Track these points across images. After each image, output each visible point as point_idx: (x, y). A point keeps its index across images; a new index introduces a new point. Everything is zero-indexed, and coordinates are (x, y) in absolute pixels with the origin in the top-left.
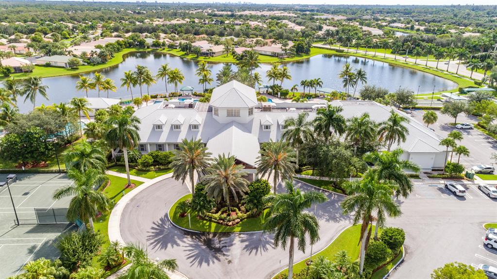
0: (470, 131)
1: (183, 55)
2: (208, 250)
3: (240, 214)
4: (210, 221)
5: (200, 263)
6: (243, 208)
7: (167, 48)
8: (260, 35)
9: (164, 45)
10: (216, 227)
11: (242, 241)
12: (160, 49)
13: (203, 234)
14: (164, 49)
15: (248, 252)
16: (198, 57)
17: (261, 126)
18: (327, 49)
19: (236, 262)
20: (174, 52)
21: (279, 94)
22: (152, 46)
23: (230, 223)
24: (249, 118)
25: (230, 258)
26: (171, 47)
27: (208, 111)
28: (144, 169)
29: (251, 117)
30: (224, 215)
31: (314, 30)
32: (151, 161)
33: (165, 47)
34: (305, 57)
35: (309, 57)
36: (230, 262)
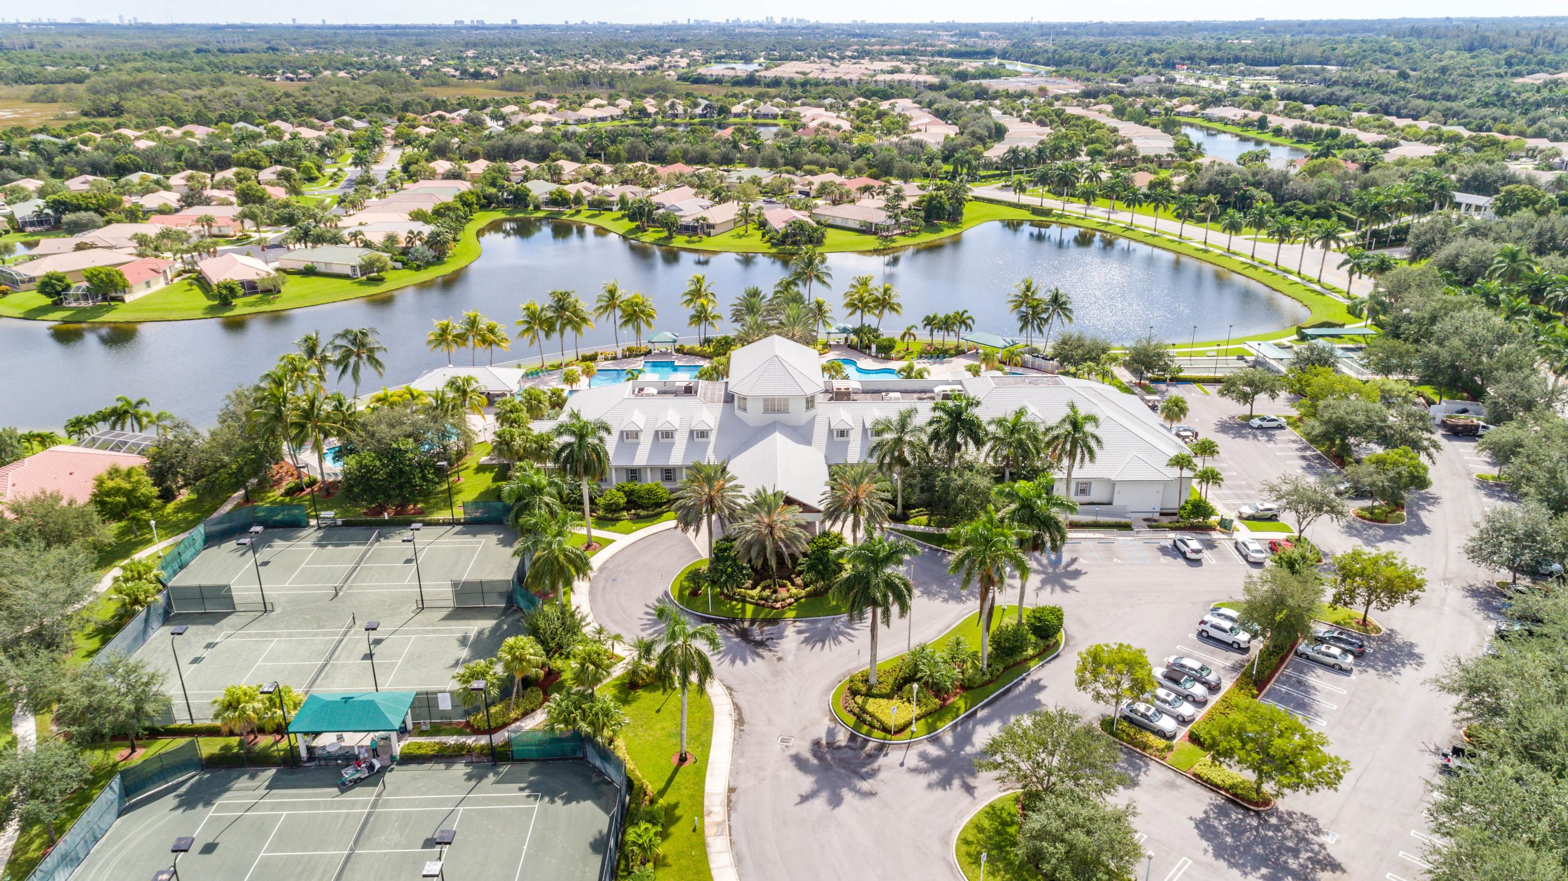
0: (1277, 432)
1: (632, 231)
2: (744, 644)
3: (794, 590)
4: (743, 600)
5: (733, 662)
6: (799, 581)
7: (585, 212)
8: (832, 166)
9: (578, 200)
10: (754, 612)
11: (799, 632)
12: (569, 211)
13: (734, 621)
14: (578, 212)
15: (809, 647)
16: (670, 237)
17: (831, 431)
18: (1010, 205)
19: (790, 659)
20: (605, 220)
21: (874, 347)
22: (546, 204)
23: (778, 605)
24: (807, 416)
25: (779, 655)
26: (600, 206)
27: (726, 402)
28: (610, 516)
29: (811, 413)
30: (767, 592)
31: (981, 139)
32: (622, 501)
33: (581, 208)
34: (948, 233)
35: (958, 231)
36: (780, 659)
